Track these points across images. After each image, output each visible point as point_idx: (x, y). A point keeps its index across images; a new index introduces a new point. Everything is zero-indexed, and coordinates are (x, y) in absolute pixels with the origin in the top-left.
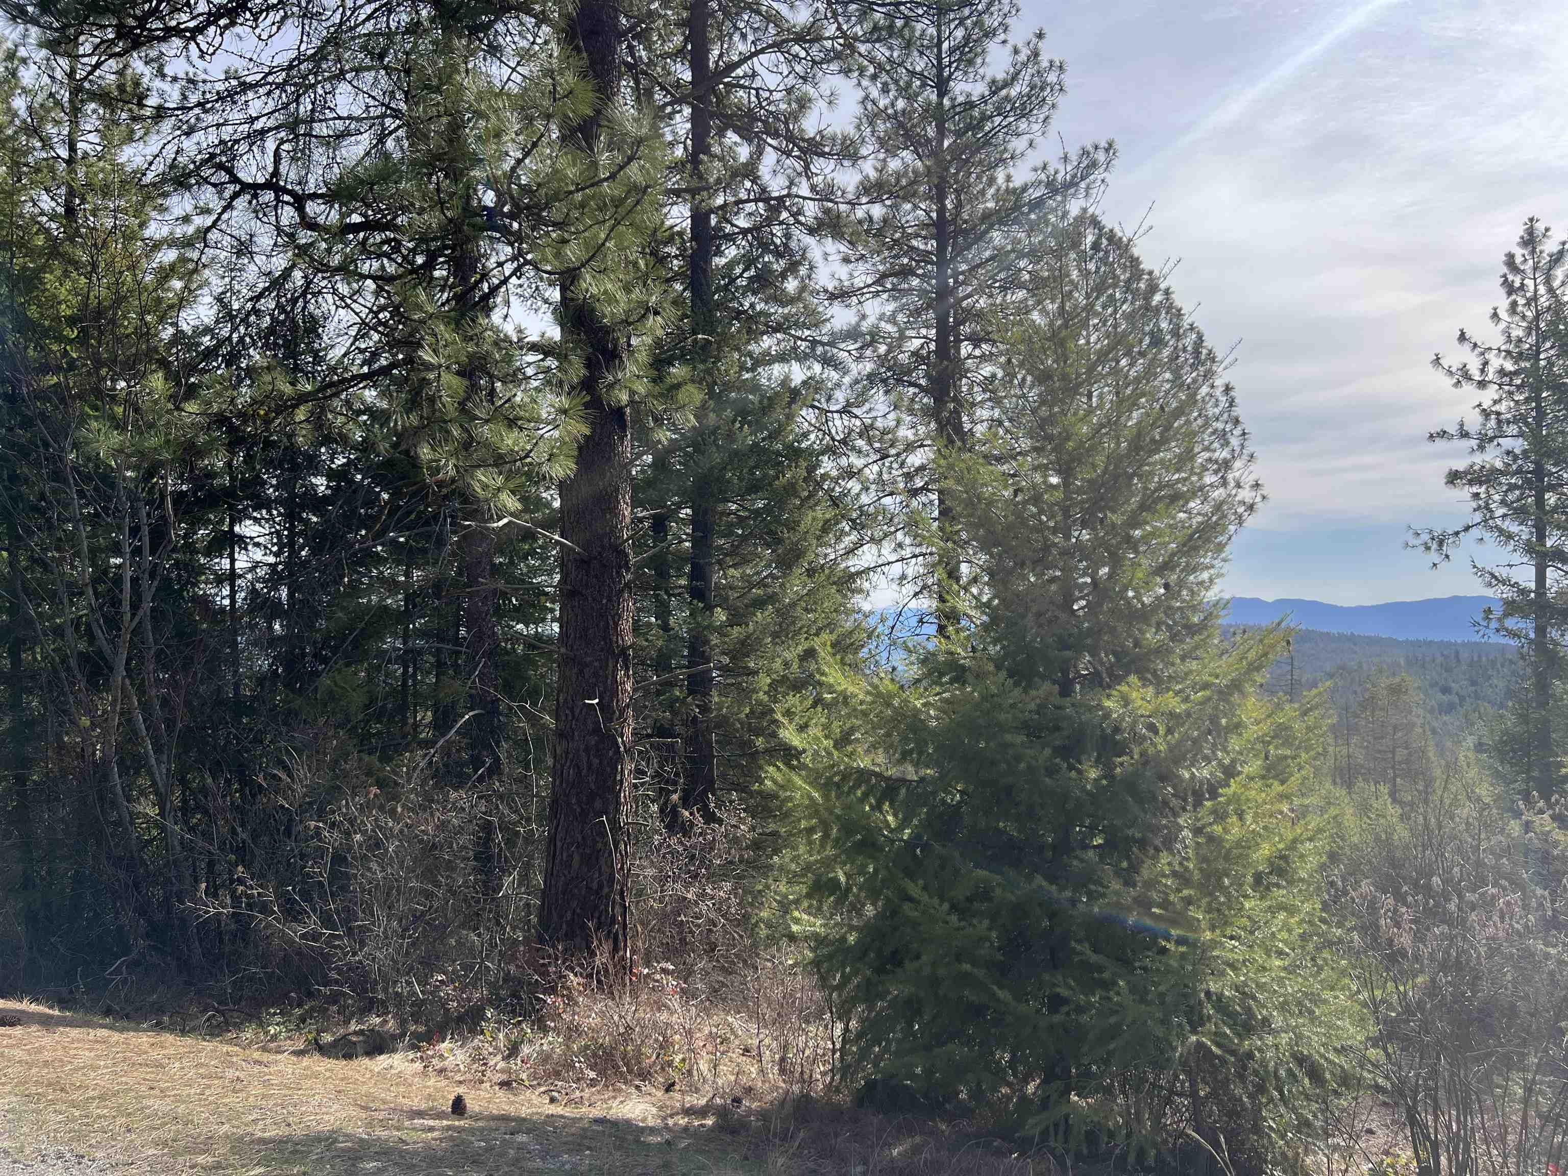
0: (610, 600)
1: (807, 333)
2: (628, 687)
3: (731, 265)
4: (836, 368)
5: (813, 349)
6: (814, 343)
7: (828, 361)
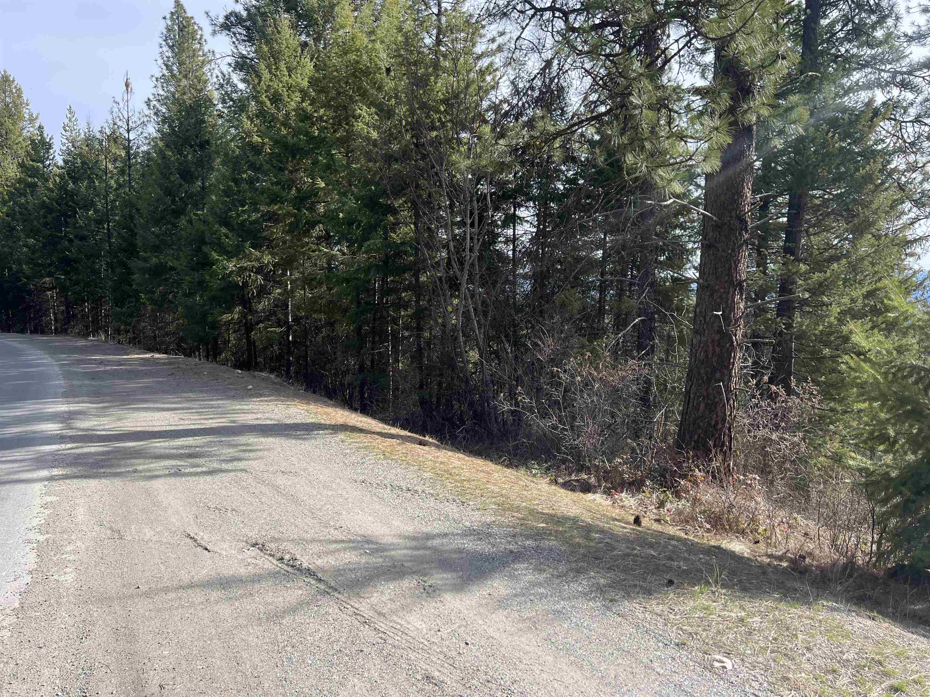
0: (733, 251)
1: (889, 67)
2: (742, 306)
3: (832, 24)
4: (911, 90)
5: (894, 77)
6: (895, 73)
7: (904, 85)
